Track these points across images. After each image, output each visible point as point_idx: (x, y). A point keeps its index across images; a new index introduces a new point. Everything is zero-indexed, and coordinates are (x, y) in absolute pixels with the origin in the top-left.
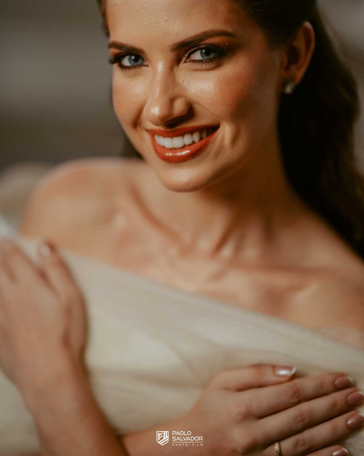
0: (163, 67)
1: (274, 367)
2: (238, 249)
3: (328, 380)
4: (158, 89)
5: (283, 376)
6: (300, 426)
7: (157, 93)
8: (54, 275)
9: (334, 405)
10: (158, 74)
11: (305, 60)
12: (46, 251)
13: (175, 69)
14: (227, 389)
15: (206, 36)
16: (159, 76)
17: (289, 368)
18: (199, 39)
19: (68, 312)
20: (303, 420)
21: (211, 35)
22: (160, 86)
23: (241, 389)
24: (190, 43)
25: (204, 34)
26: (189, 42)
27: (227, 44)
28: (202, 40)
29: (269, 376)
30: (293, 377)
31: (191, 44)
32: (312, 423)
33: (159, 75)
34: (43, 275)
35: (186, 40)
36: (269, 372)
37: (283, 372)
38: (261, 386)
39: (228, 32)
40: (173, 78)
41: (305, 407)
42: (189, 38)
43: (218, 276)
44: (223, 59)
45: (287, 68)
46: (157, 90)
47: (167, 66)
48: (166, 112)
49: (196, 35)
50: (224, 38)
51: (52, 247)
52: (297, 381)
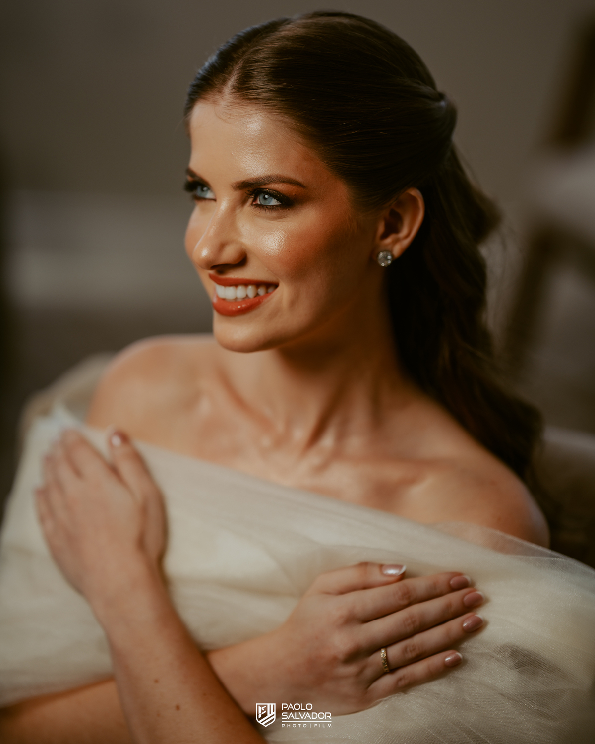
1: (381, 566)
2: (341, 437)
3: (443, 579)
5: (391, 576)
6: (409, 629)
8: (127, 469)
9: (449, 606)
12: (117, 441)
14: (328, 593)
17: (398, 567)
19: (144, 511)
20: (413, 623)
23: (342, 592)
29: (375, 576)
30: (403, 577)
32: (424, 627)
34: (114, 470)
36: (376, 571)
37: (392, 572)
38: (366, 587)
39: (297, 181)
41: (416, 609)
43: (322, 468)
51: (125, 438)
52: (406, 582)
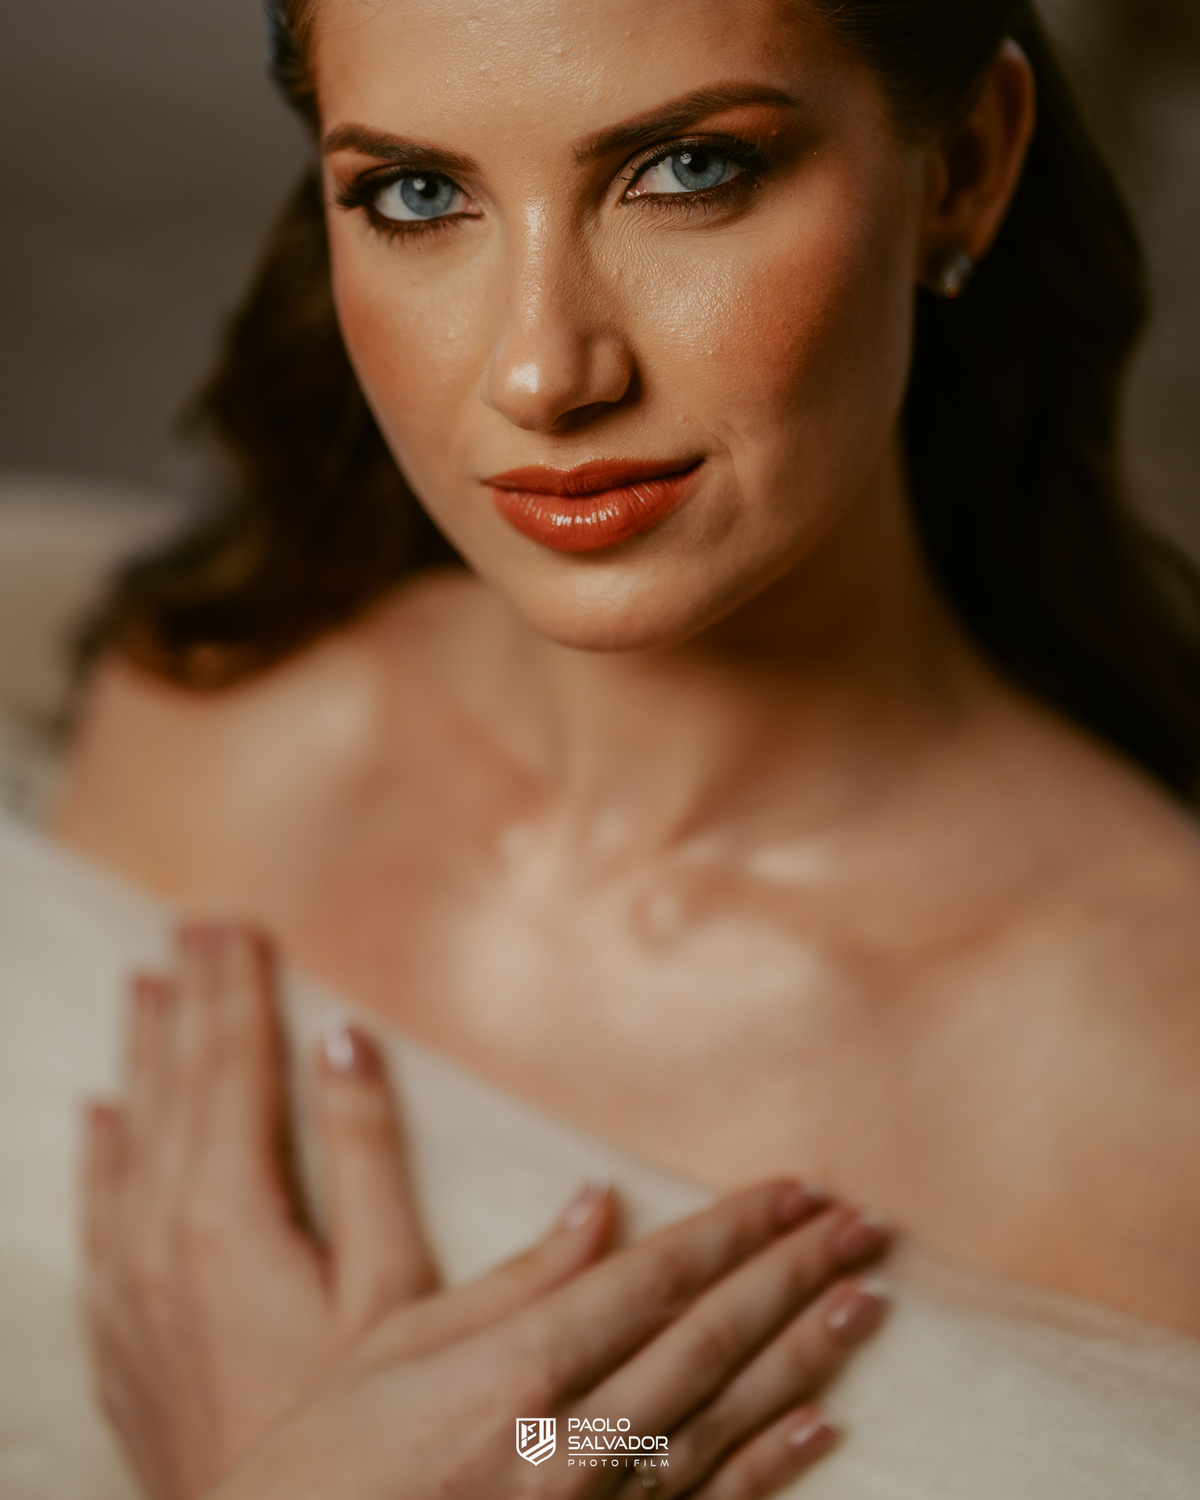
0: (547, 219)
4: (533, 299)
7: (530, 311)
10: (529, 244)
11: (1004, 175)
13: (589, 226)
15: (701, 107)
16: (536, 252)
18: (681, 118)
21: (720, 103)
22: (539, 289)
24: (648, 132)
25: (695, 100)
26: (644, 128)
27: (774, 133)
28: (689, 121)
31: (651, 136)
33: (535, 249)
35: (631, 122)
39: (775, 91)
40: (584, 257)
42: (643, 116)
44: (759, 187)
45: (946, 207)
46: (532, 304)
47: (561, 214)
48: (563, 381)
49: (669, 106)
50: (765, 110)
